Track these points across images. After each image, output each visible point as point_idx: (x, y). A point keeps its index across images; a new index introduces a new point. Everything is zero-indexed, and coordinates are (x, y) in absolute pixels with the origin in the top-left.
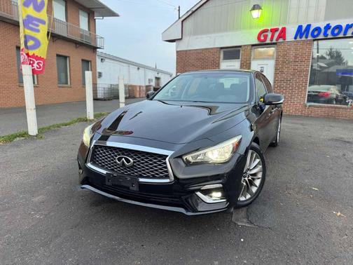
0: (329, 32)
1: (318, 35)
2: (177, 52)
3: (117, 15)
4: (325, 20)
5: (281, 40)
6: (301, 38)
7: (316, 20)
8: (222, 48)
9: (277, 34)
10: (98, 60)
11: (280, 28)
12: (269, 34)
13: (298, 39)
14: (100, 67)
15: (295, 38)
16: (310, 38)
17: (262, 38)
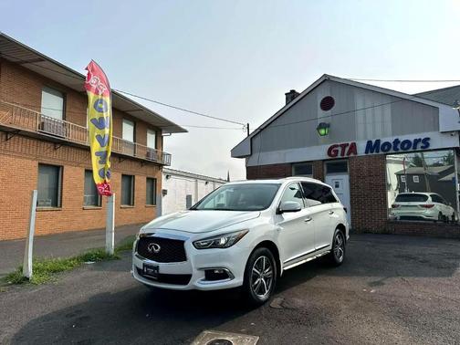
0: (399, 147)
1: (389, 149)
2: (247, 168)
3: (186, 131)
4: (393, 135)
5: (352, 155)
6: (372, 152)
7: (384, 135)
8: (292, 163)
9: (347, 149)
10: (164, 177)
11: (350, 143)
12: (340, 149)
13: (369, 154)
14: (165, 184)
15: (366, 152)
16: (381, 153)
17: (333, 153)
